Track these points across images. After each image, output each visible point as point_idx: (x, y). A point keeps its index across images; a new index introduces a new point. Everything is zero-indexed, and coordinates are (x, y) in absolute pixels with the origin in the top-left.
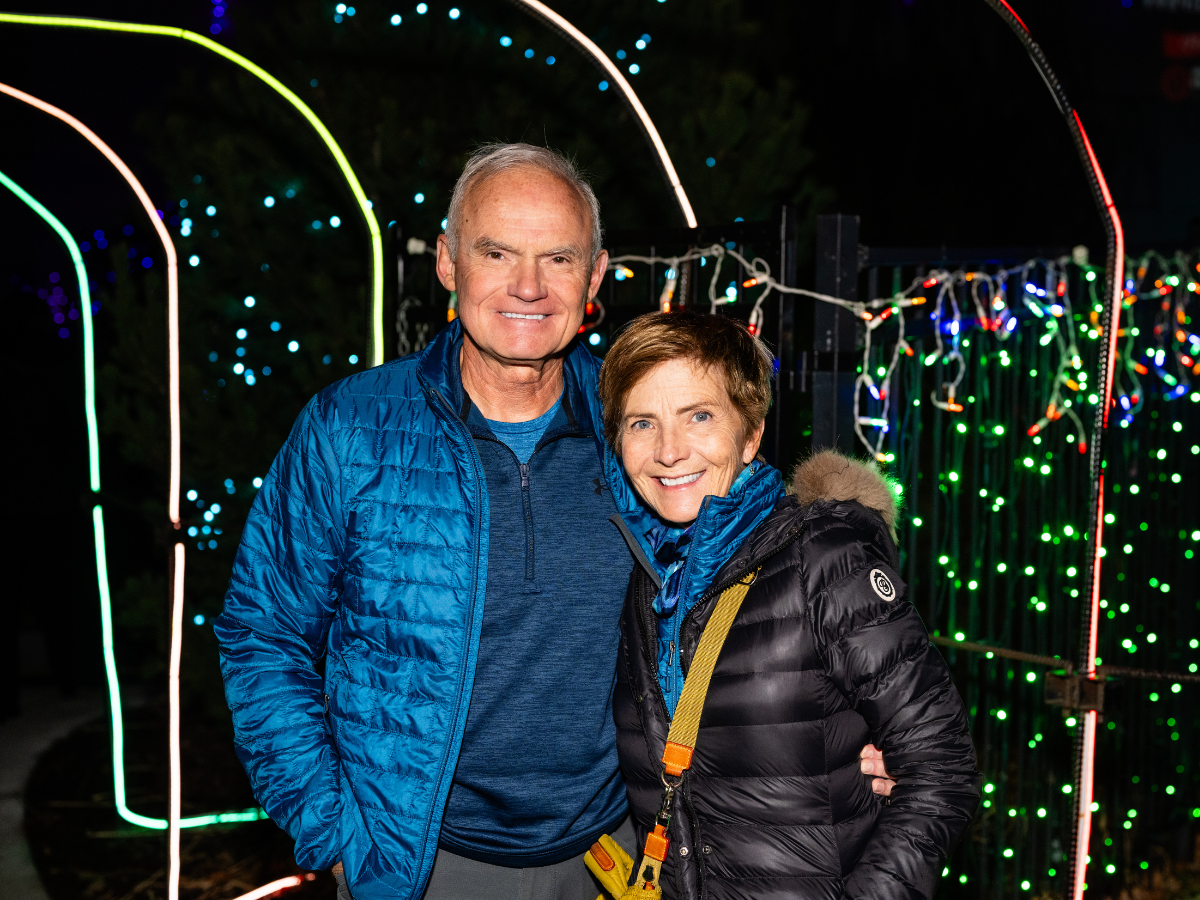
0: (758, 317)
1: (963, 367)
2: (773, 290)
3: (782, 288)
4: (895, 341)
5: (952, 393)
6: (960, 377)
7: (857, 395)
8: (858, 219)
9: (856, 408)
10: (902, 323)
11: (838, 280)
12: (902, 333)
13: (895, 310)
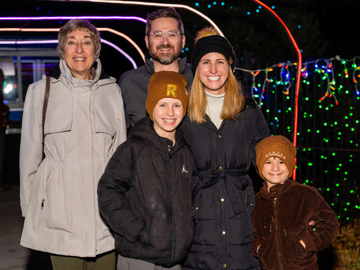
7: (252, 90)
8: (251, 53)
9: (252, 93)
10: (267, 75)
11: (247, 66)
12: (266, 77)
13: (266, 72)
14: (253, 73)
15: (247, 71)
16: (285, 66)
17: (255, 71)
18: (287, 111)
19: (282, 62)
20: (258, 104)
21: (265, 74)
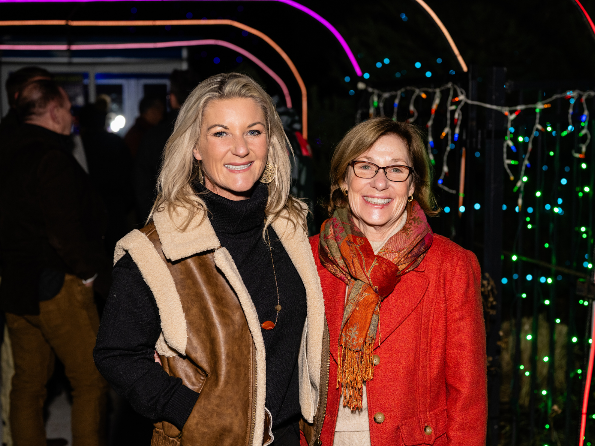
0: (459, 115)
1: (589, 136)
2: (466, 103)
3: (469, 102)
4: (534, 124)
5: (584, 149)
6: (588, 141)
7: (505, 150)
8: (505, 69)
9: (505, 156)
10: (538, 116)
11: (494, 97)
12: (537, 121)
13: (538, 111)
14: (506, 113)
15: (494, 107)
16: (580, 97)
17: (513, 108)
18: (581, 194)
19: (573, 89)
20: (518, 178)
21: (535, 113)
